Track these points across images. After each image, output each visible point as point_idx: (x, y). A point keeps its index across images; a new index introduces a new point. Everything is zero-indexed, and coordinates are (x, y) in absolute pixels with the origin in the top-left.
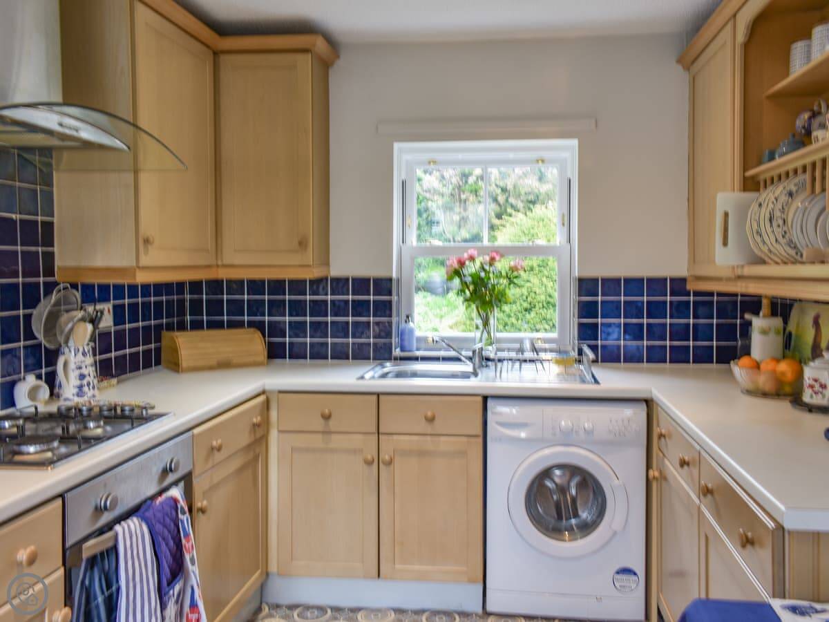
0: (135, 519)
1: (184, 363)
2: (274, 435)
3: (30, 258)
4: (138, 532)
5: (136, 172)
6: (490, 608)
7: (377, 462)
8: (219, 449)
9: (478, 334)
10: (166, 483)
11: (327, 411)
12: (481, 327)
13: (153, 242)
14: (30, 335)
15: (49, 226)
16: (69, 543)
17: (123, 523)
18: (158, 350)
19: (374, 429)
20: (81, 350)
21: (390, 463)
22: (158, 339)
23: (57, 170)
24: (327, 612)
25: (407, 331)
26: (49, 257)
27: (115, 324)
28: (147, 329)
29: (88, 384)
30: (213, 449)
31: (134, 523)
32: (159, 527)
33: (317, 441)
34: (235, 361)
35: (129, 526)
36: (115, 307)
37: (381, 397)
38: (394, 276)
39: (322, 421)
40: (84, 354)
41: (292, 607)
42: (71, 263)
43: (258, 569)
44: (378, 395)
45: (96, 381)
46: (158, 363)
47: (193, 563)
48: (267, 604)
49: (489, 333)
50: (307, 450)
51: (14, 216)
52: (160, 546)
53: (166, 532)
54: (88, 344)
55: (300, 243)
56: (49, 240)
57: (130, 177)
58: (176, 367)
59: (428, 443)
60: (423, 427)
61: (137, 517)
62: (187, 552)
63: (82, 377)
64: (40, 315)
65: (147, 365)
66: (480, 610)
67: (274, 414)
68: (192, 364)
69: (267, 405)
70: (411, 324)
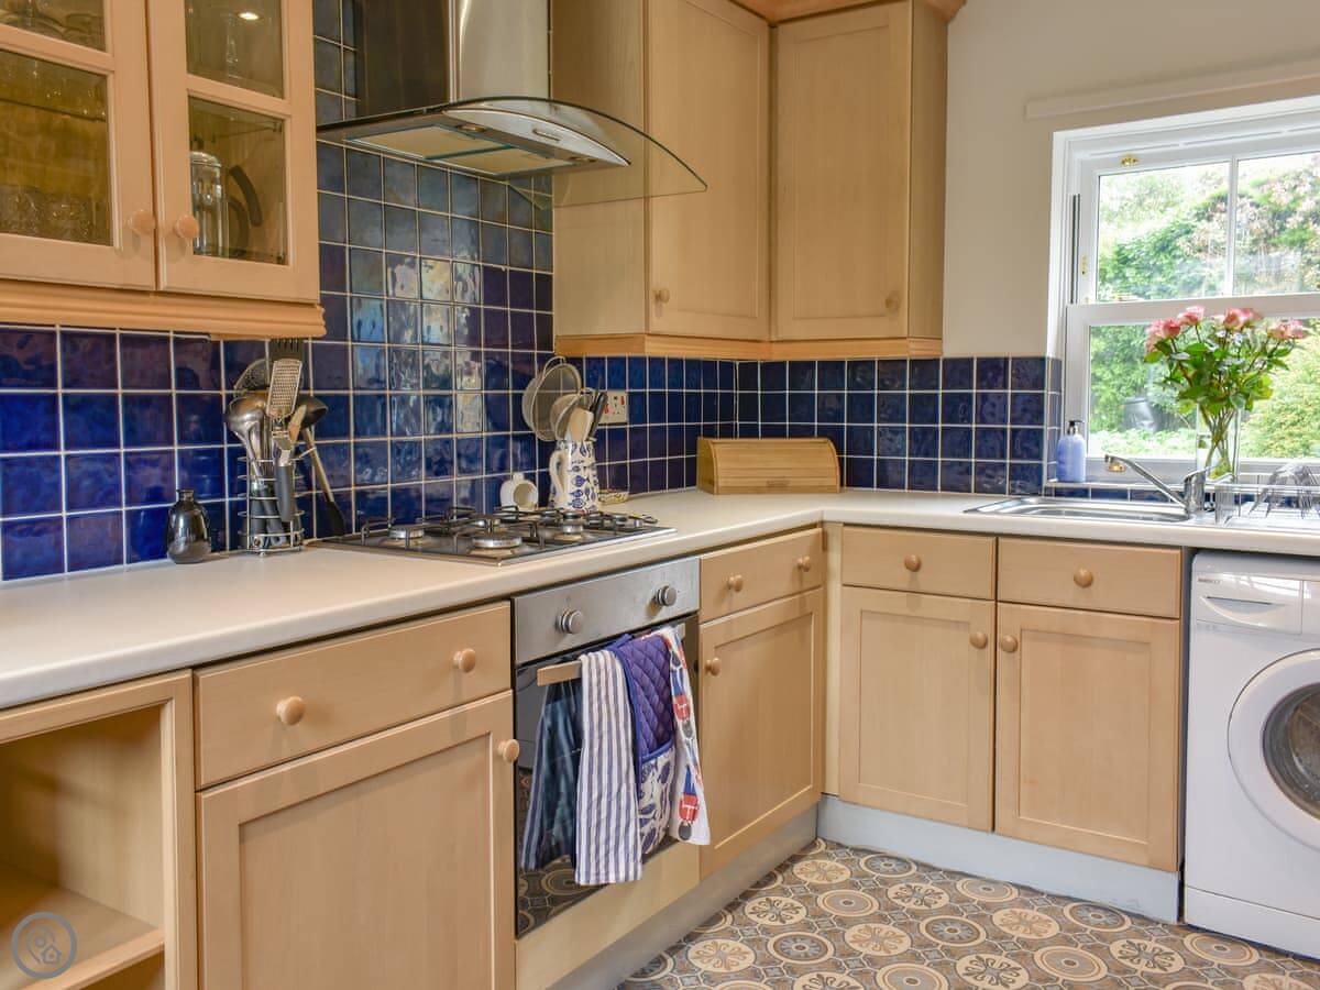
0: (606, 652)
1: (721, 482)
2: (835, 588)
3: (522, 322)
4: (609, 667)
5: (647, 199)
6: (1189, 918)
7: (993, 645)
8: (738, 587)
9: (1203, 454)
10: (658, 619)
11: (914, 558)
12: (1209, 442)
13: (668, 298)
14: (520, 423)
15: (545, 281)
16: (519, 661)
17: (590, 654)
18: (692, 463)
19: (989, 593)
20: (579, 444)
21: (1014, 649)
22: (693, 449)
23: (557, 207)
24: (910, 868)
25: (1070, 446)
26: (546, 323)
27: (632, 420)
28: (676, 431)
29: (587, 491)
30: (730, 586)
31: (604, 656)
32: (636, 670)
33: (899, 603)
34: (793, 482)
35: (597, 659)
36: (631, 395)
37: (1001, 540)
38: (1050, 353)
39: (907, 573)
40: (583, 452)
41: (858, 851)
42: (571, 332)
43: (809, 784)
44: (997, 536)
45: (597, 490)
46: (692, 482)
47: (689, 734)
48: (824, 840)
49: (1224, 453)
50: (885, 616)
51: (503, 268)
52: (636, 693)
53: (646, 679)
54: (587, 440)
55: (888, 303)
56: (545, 302)
57: (638, 207)
58: (710, 486)
59: (1081, 623)
60: (1071, 595)
61: (610, 650)
62: (679, 718)
63: (580, 480)
64: (530, 395)
65: (676, 484)
66: (1172, 919)
67: (835, 558)
68: (731, 482)
69: (824, 542)
70: (1078, 437)
